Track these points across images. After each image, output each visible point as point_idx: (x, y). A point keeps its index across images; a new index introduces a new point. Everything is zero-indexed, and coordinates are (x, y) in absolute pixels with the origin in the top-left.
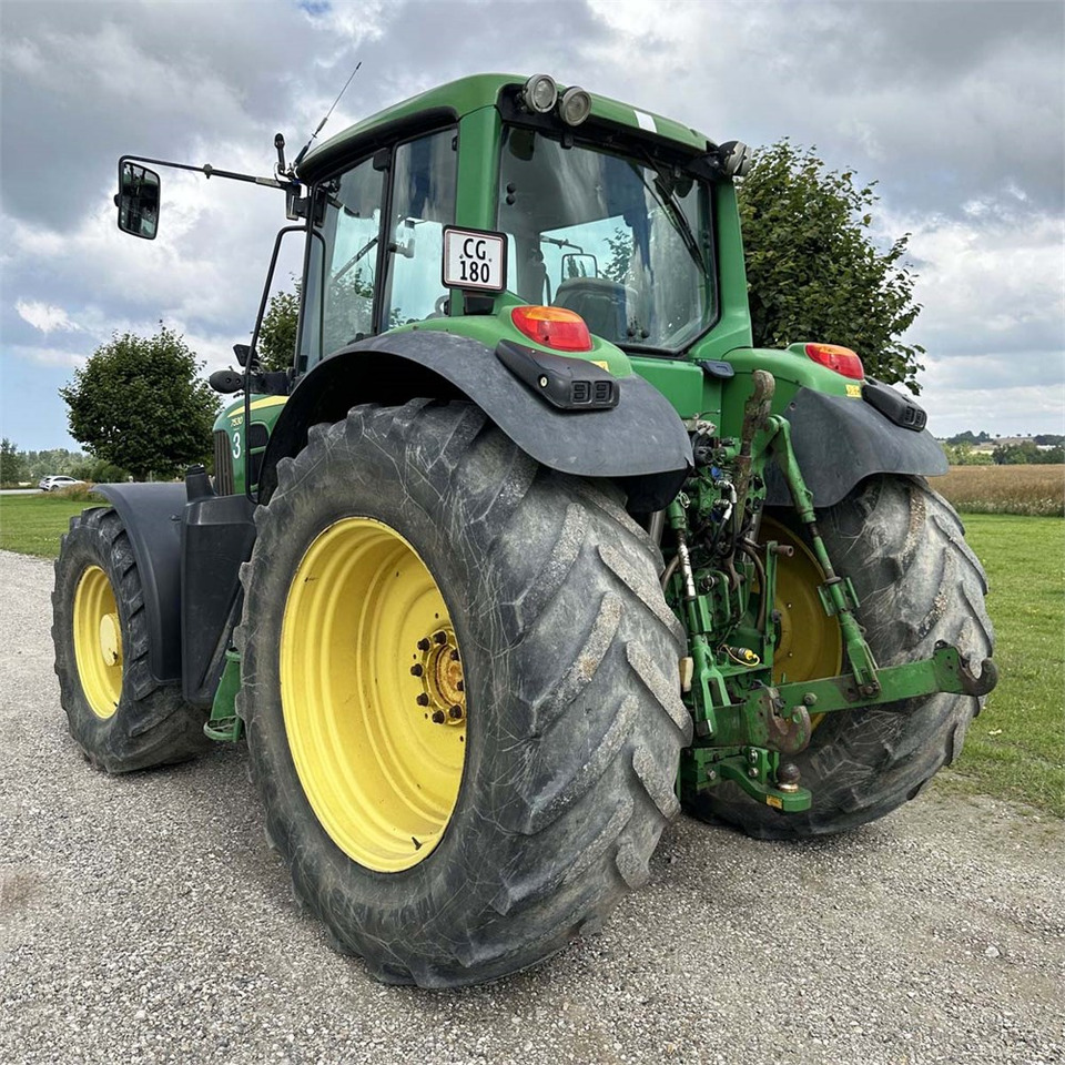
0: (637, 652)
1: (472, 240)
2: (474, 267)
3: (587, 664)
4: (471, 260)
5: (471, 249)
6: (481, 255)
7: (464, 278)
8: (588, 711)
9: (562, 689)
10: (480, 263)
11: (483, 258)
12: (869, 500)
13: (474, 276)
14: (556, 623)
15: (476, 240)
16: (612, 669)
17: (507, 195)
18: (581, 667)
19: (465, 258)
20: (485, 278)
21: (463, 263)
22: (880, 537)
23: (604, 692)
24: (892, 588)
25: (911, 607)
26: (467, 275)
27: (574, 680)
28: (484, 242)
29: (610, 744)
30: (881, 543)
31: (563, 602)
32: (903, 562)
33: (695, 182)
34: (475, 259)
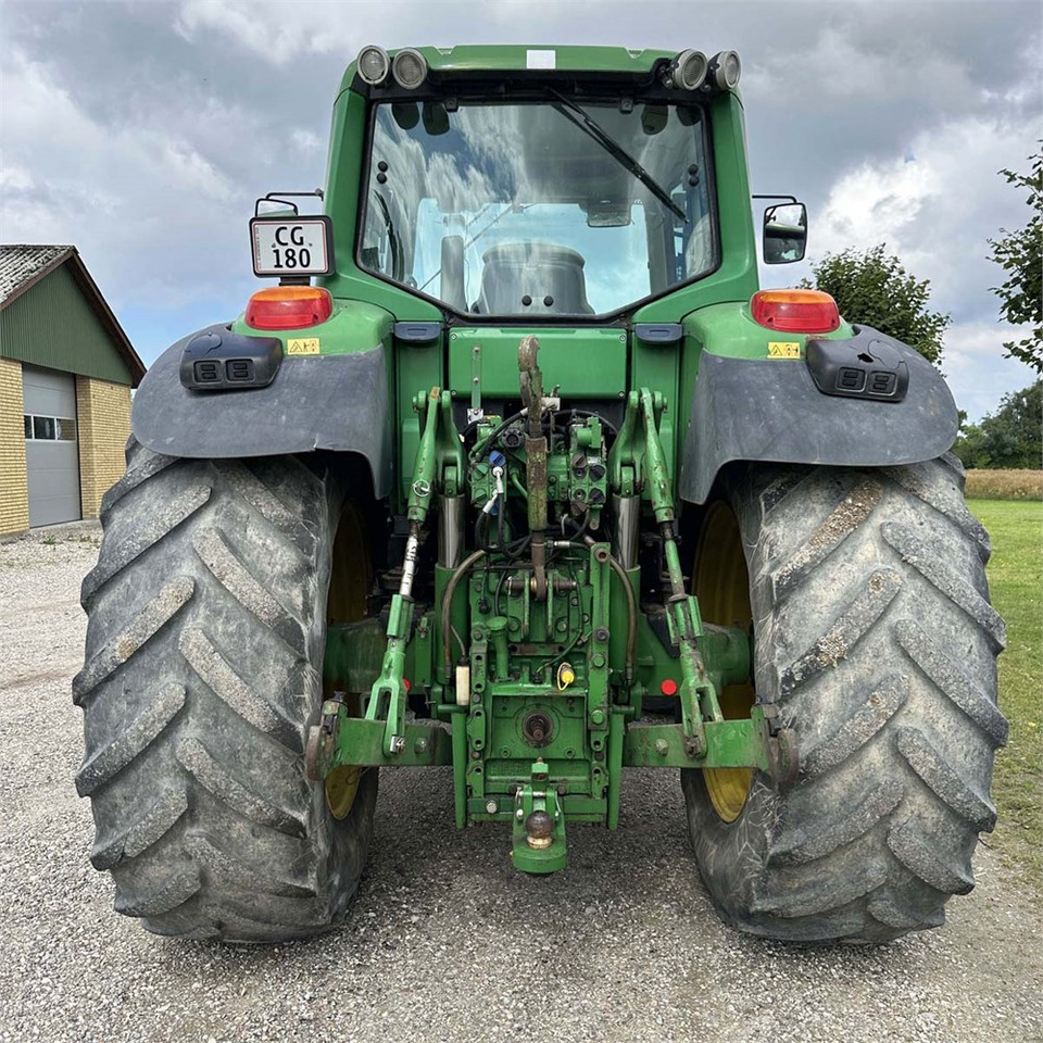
0: (193, 640)
1: (285, 228)
2: (290, 254)
3: (124, 644)
4: (286, 248)
5: (285, 236)
6: (299, 241)
7: (278, 266)
8: (126, 692)
9: (94, 665)
10: (297, 249)
11: (302, 243)
12: (767, 498)
13: (291, 263)
14: (113, 601)
15: (290, 228)
16: (163, 654)
17: (378, 172)
18: (117, 646)
19: (278, 247)
20: (305, 263)
21: (277, 252)
22: (771, 546)
23: (148, 676)
24: (771, 618)
25: (786, 646)
26: (282, 262)
27: (107, 657)
28: (300, 228)
29: (142, 728)
30: (770, 555)
31: (129, 581)
32: (778, 583)
33: (672, 109)
34: (291, 245)
